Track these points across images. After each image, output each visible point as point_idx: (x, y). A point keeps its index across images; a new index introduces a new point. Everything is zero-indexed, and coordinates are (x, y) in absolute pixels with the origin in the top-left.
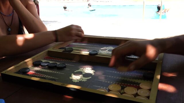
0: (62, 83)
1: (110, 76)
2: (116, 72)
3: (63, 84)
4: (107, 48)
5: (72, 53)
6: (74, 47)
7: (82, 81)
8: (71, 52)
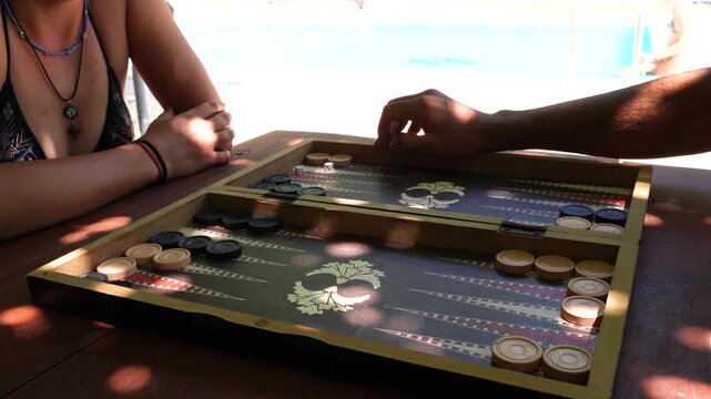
0: (257, 319)
1: (440, 295)
2: (463, 279)
3: (262, 322)
4: (432, 185)
5: (296, 202)
6: (305, 182)
7: (336, 310)
8: (295, 199)
